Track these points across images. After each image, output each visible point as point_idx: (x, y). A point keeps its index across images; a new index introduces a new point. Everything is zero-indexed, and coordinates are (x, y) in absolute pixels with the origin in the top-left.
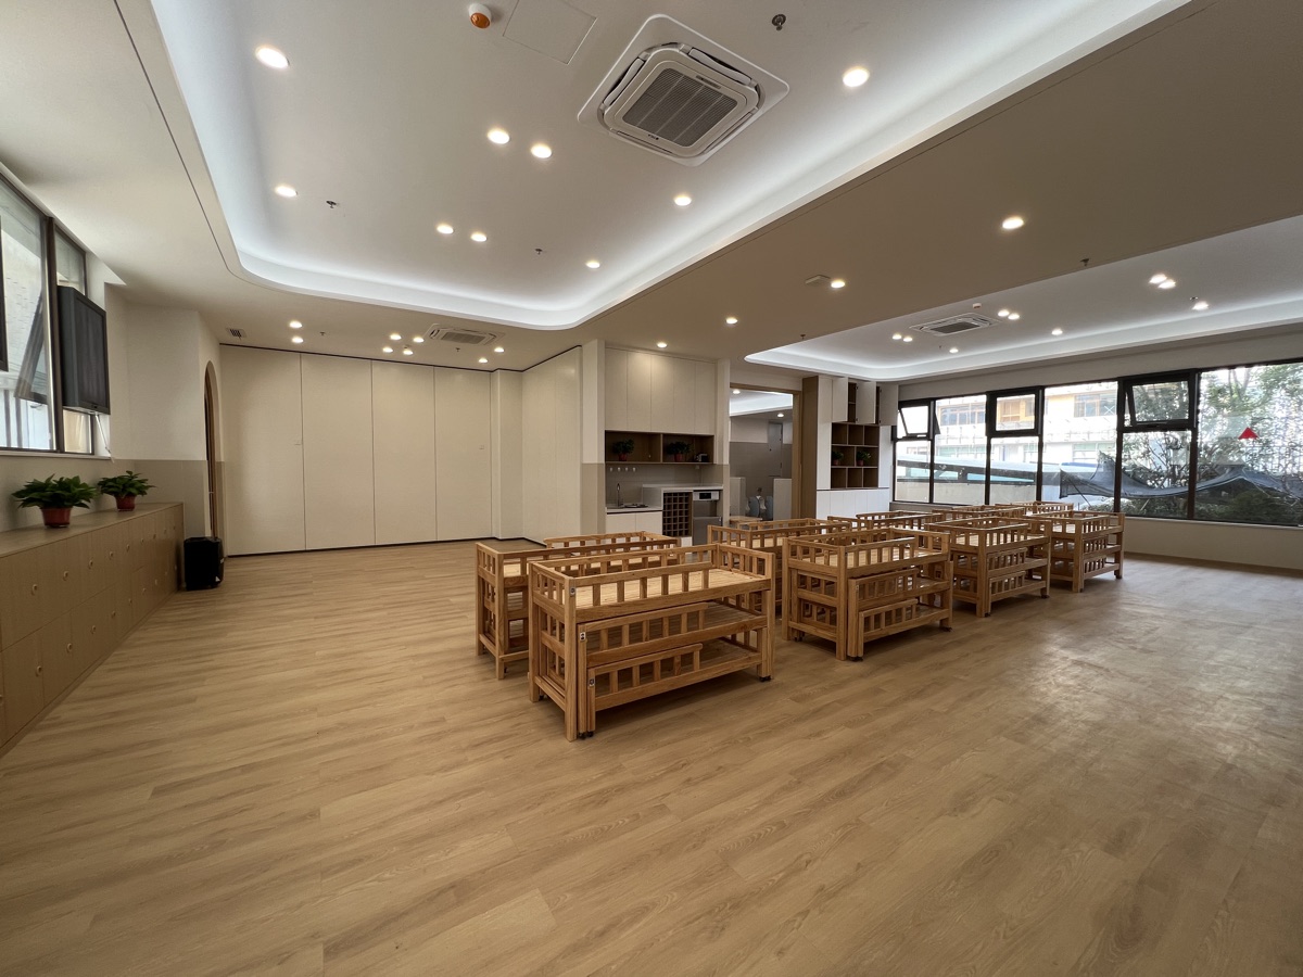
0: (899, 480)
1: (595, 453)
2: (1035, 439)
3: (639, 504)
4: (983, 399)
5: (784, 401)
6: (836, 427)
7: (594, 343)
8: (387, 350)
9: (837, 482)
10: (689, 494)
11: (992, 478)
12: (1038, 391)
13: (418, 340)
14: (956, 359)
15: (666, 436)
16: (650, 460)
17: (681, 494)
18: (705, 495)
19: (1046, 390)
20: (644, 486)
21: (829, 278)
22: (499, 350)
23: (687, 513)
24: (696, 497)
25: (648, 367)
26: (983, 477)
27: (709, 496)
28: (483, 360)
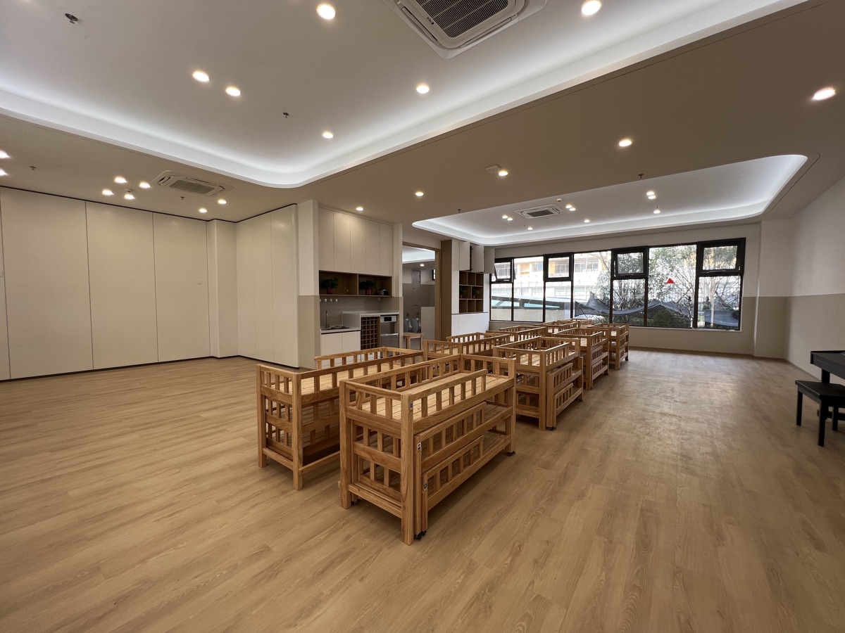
0: (494, 308)
1: (311, 287)
2: (569, 283)
3: (341, 326)
4: (541, 259)
5: (429, 255)
6: (461, 273)
7: (311, 202)
8: (107, 193)
9: (462, 310)
10: (377, 318)
11: (546, 306)
12: (571, 255)
13: (144, 185)
14: (532, 234)
15: (361, 276)
16: (348, 293)
17: (372, 318)
18: (388, 319)
19: (575, 255)
20: (344, 313)
21: (501, 168)
22: (222, 202)
23: (376, 331)
24: (382, 320)
25: (348, 225)
26: (542, 306)
27: (390, 319)
28: (203, 211)
